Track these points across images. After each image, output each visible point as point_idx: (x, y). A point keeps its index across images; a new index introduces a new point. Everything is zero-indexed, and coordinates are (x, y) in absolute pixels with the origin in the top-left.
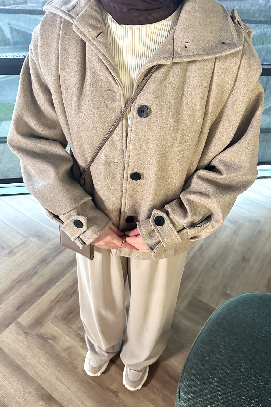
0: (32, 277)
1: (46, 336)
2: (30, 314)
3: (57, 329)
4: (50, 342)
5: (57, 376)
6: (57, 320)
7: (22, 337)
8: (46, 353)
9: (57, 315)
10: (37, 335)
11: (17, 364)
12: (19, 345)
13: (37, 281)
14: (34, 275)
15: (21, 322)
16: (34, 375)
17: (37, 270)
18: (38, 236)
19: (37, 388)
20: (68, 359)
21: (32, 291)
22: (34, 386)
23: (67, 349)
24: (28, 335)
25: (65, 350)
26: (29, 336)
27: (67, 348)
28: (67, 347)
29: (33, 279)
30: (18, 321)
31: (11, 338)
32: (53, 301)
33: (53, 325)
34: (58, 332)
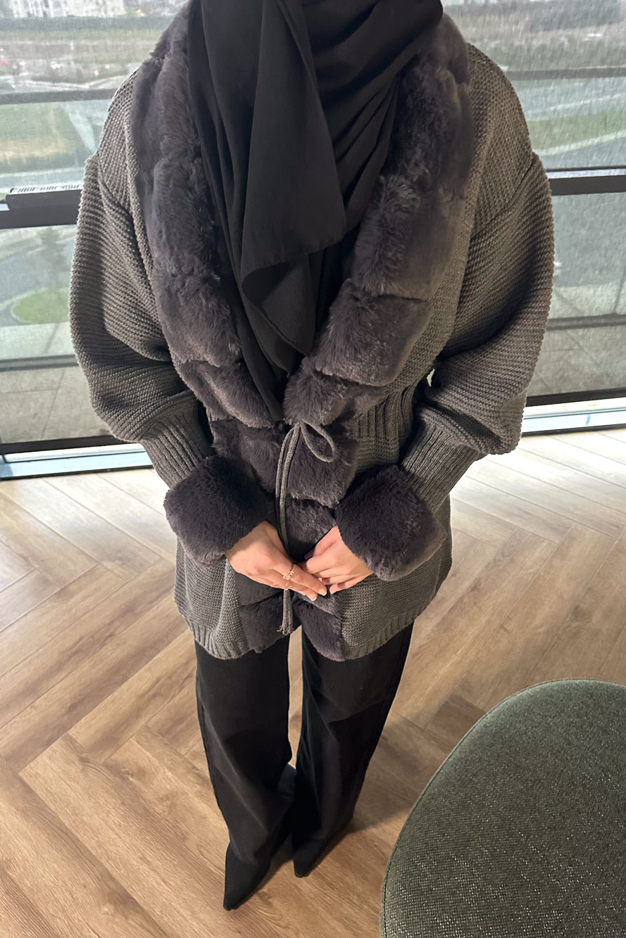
0: (103, 645)
1: (124, 768)
2: (93, 722)
3: (148, 753)
4: (132, 782)
5: (143, 855)
6: (149, 735)
7: (76, 768)
8: (123, 804)
9: (150, 724)
10: (106, 766)
11: (62, 823)
12: (68, 785)
13: (111, 654)
14: (108, 641)
15: (74, 737)
16: (96, 849)
17: (115, 631)
18: (120, 559)
19: (100, 877)
20: (168, 818)
21: (101, 673)
22: (93, 872)
23: (167, 798)
24: (86, 764)
25: (162, 799)
26: (91, 767)
27: (167, 795)
28: (167, 792)
29: (105, 647)
30: (69, 736)
31: (52, 769)
32: (144, 695)
33: (141, 745)
34: (150, 761)
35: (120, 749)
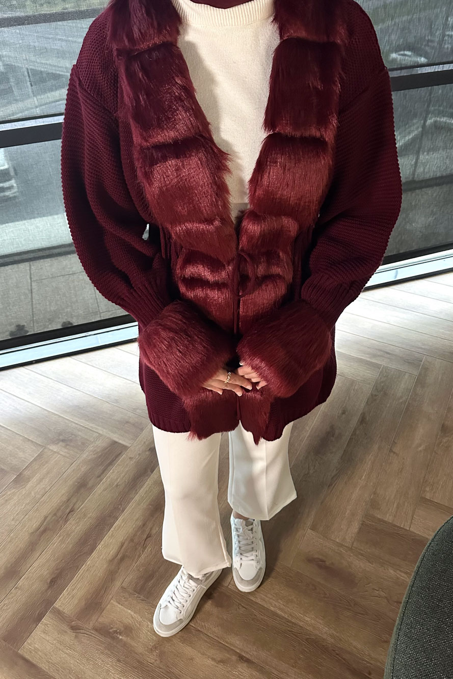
0: (66, 521)
1: (112, 628)
2: (75, 591)
3: (129, 611)
4: (121, 639)
6: (126, 595)
7: (69, 638)
8: (119, 661)
9: (124, 585)
10: (96, 629)
12: (67, 654)
13: (76, 528)
14: (70, 516)
15: (61, 609)
18: (63, 441)
20: (162, 666)
21: (71, 546)
23: (155, 647)
24: (78, 631)
25: (151, 649)
26: (81, 633)
27: (154, 645)
28: (154, 643)
29: (68, 523)
30: (56, 608)
31: (48, 641)
32: (113, 559)
33: (122, 605)
34: (133, 618)
35: (104, 612)
